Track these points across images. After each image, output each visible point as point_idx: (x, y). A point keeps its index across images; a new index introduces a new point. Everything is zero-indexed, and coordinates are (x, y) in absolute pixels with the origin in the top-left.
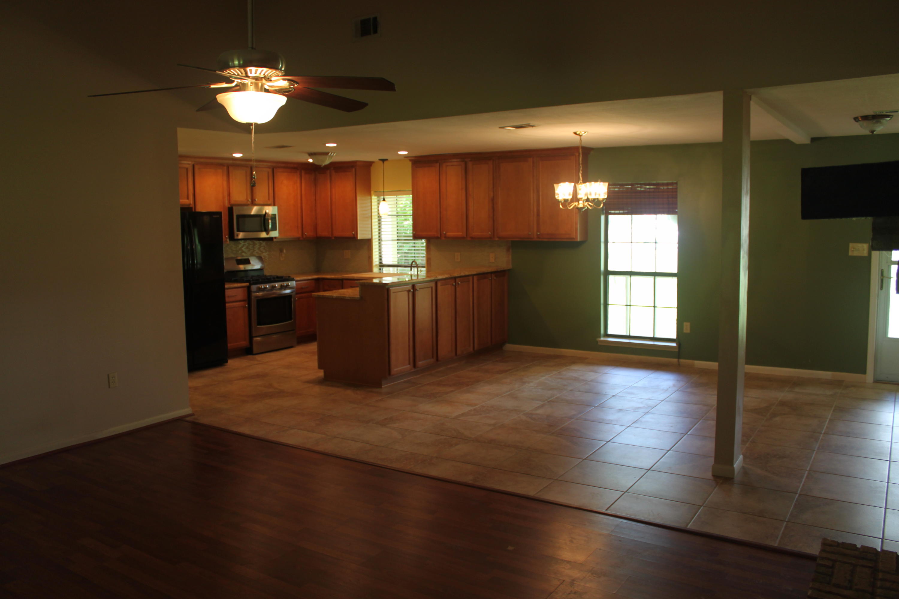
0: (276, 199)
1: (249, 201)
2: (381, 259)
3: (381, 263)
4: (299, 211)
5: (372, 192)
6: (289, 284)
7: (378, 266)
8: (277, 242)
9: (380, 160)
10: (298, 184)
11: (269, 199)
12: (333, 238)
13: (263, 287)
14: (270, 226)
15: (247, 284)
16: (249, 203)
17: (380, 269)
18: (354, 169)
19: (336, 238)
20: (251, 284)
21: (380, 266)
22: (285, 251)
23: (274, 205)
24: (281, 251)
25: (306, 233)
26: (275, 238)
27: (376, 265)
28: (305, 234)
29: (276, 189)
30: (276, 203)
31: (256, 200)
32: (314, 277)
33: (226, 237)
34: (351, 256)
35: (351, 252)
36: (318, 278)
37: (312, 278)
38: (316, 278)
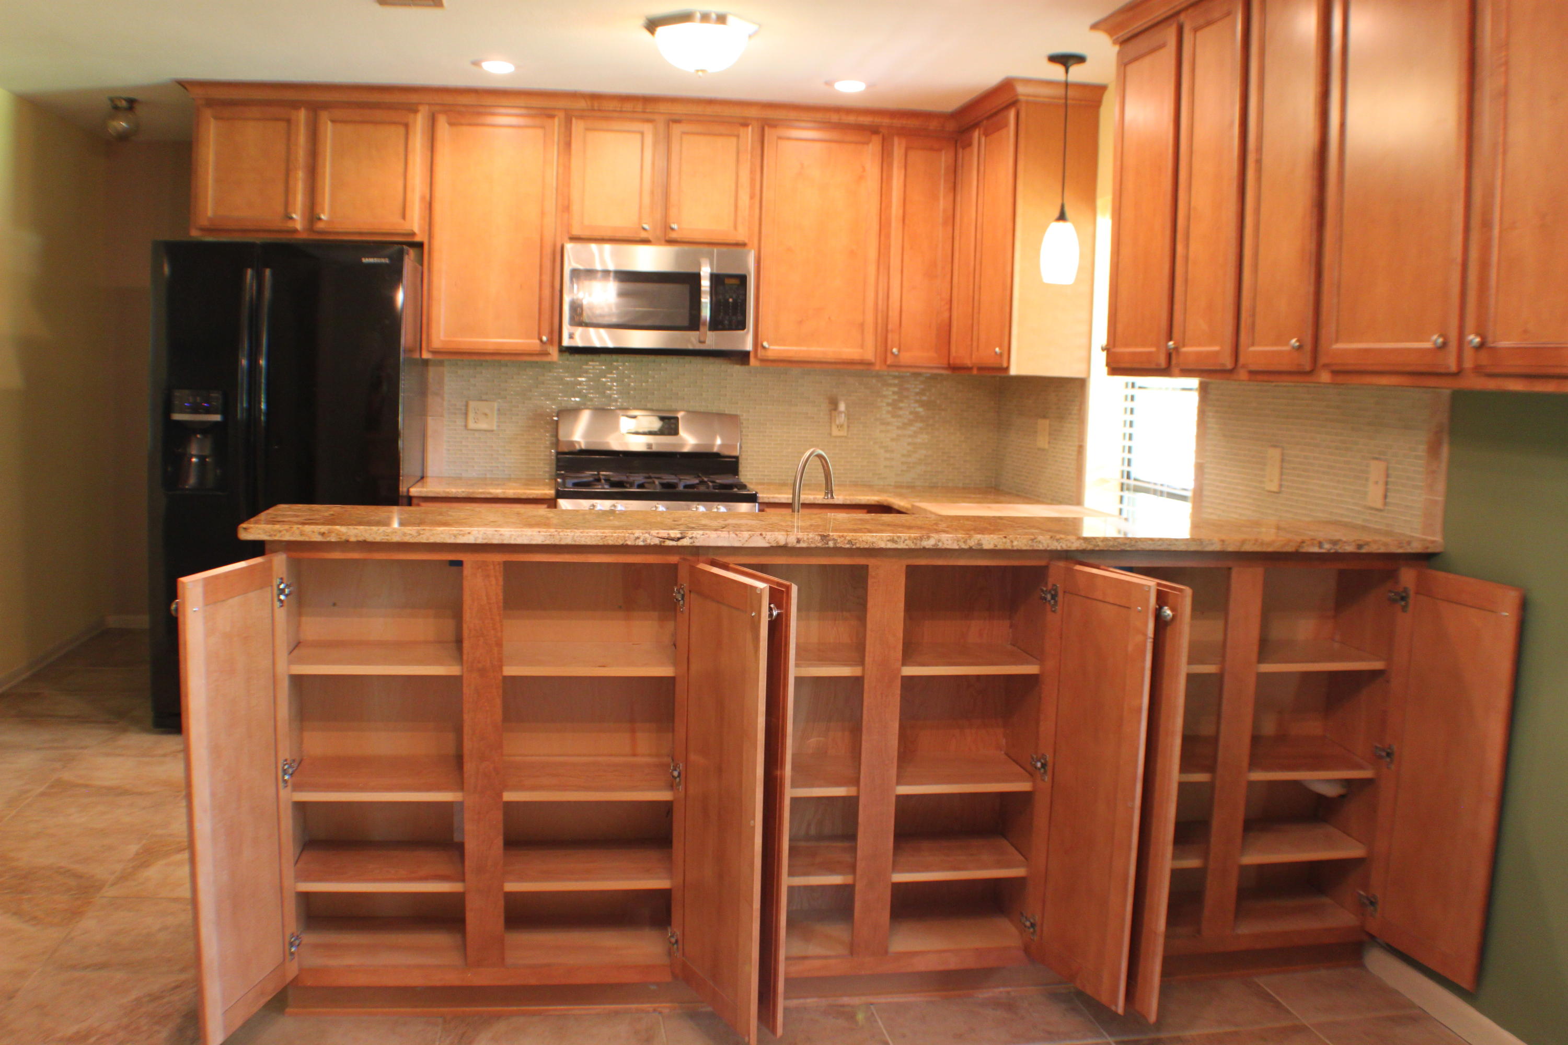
0: (767, 228)
1: (644, 229)
2: (1128, 463)
3: (1127, 475)
9: (1054, 59)
11: (735, 228)
14: (706, 313)
17: (1122, 500)
18: (1012, 114)
21: (1123, 487)
25: (897, 349)
29: (770, 196)
30: (767, 241)
31: (675, 226)
32: (860, 500)
33: (541, 340)
34: (1049, 443)
35: (1050, 425)
36: (876, 503)
37: (848, 502)
38: (869, 503)
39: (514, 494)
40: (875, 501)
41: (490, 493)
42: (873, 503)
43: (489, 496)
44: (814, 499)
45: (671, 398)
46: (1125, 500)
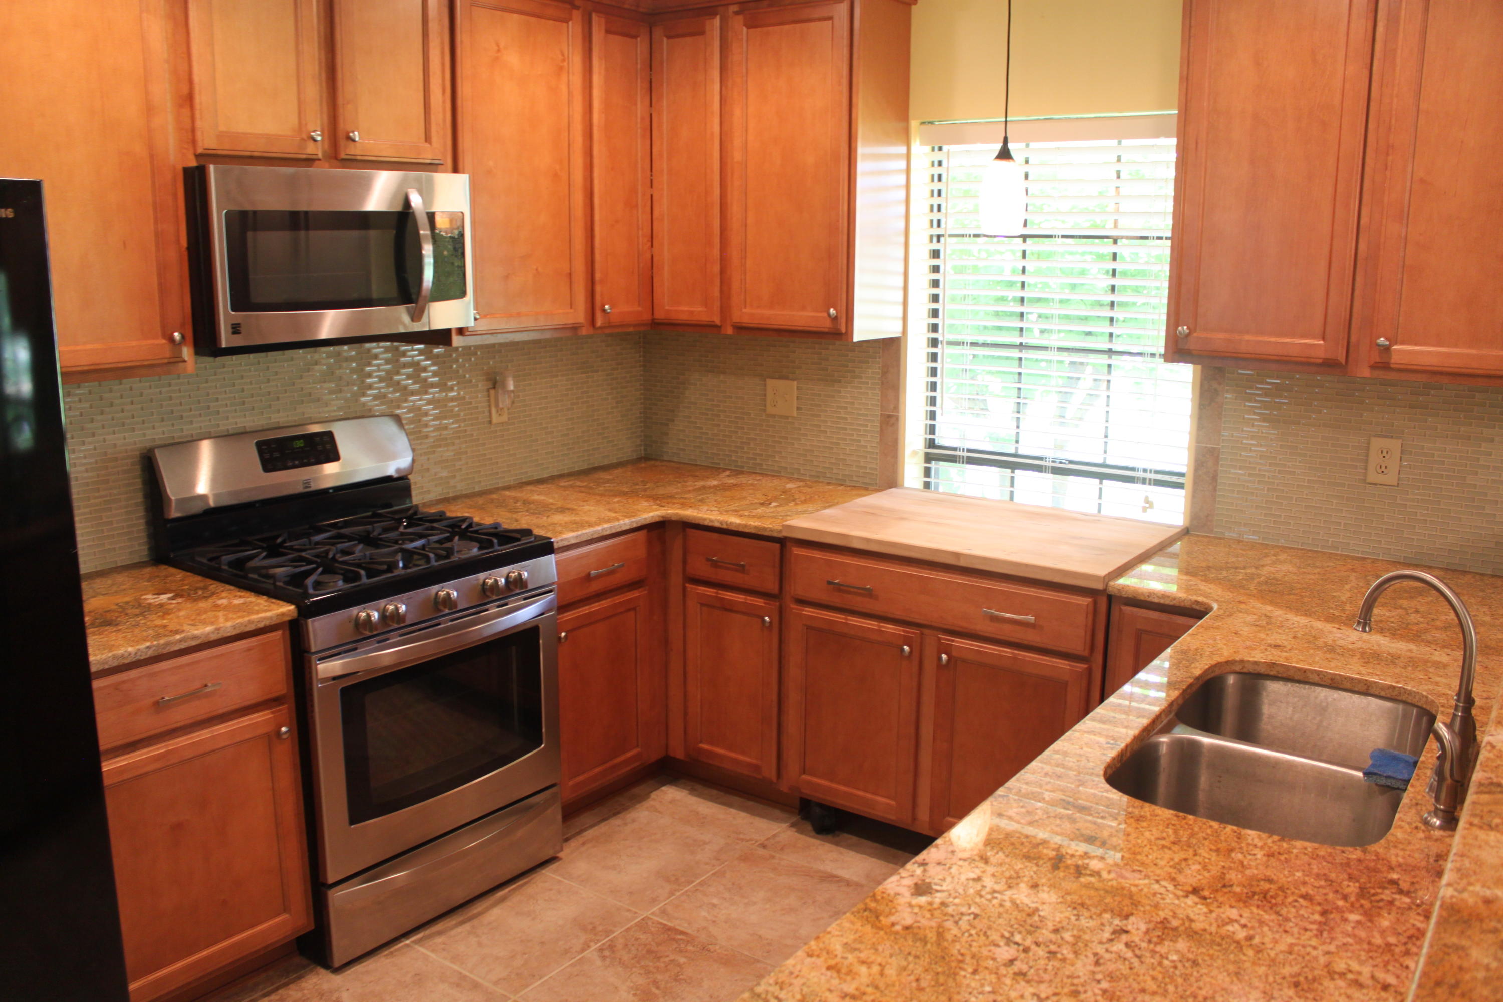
0: (466, 142)
1: (315, 140)
2: (932, 429)
3: (931, 444)
4: (578, 198)
5: (914, 124)
6: (525, 575)
7: (921, 458)
8: (469, 351)
10: (577, 80)
11: (428, 139)
12: (730, 331)
13: (375, 615)
14: (430, 277)
15: (287, 609)
16: (311, 149)
17: (927, 472)
19: (740, 328)
20: (307, 611)
21: (929, 458)
22: (511, 387)
23: (456, 170)
24: (495, 383)
25: (607, 307)
26: (461, 331)
27: (915, 453)
28: (604, 310)
29: (465, 89)
30: (466, 159)
31: (356, 136)
32: (645, 519)
33: (172, 339)
34: (798, 409)
35: (798, 388)
36: (661, 519)
37: (635, 525)
38: (653, 520)
39: (234, 627)
40: (659, 516)
41: (195, 637)
42: (657, 519)
43: (194, 643)
44: (603, 529)
45: (302, 402)
46: (933, 473)
